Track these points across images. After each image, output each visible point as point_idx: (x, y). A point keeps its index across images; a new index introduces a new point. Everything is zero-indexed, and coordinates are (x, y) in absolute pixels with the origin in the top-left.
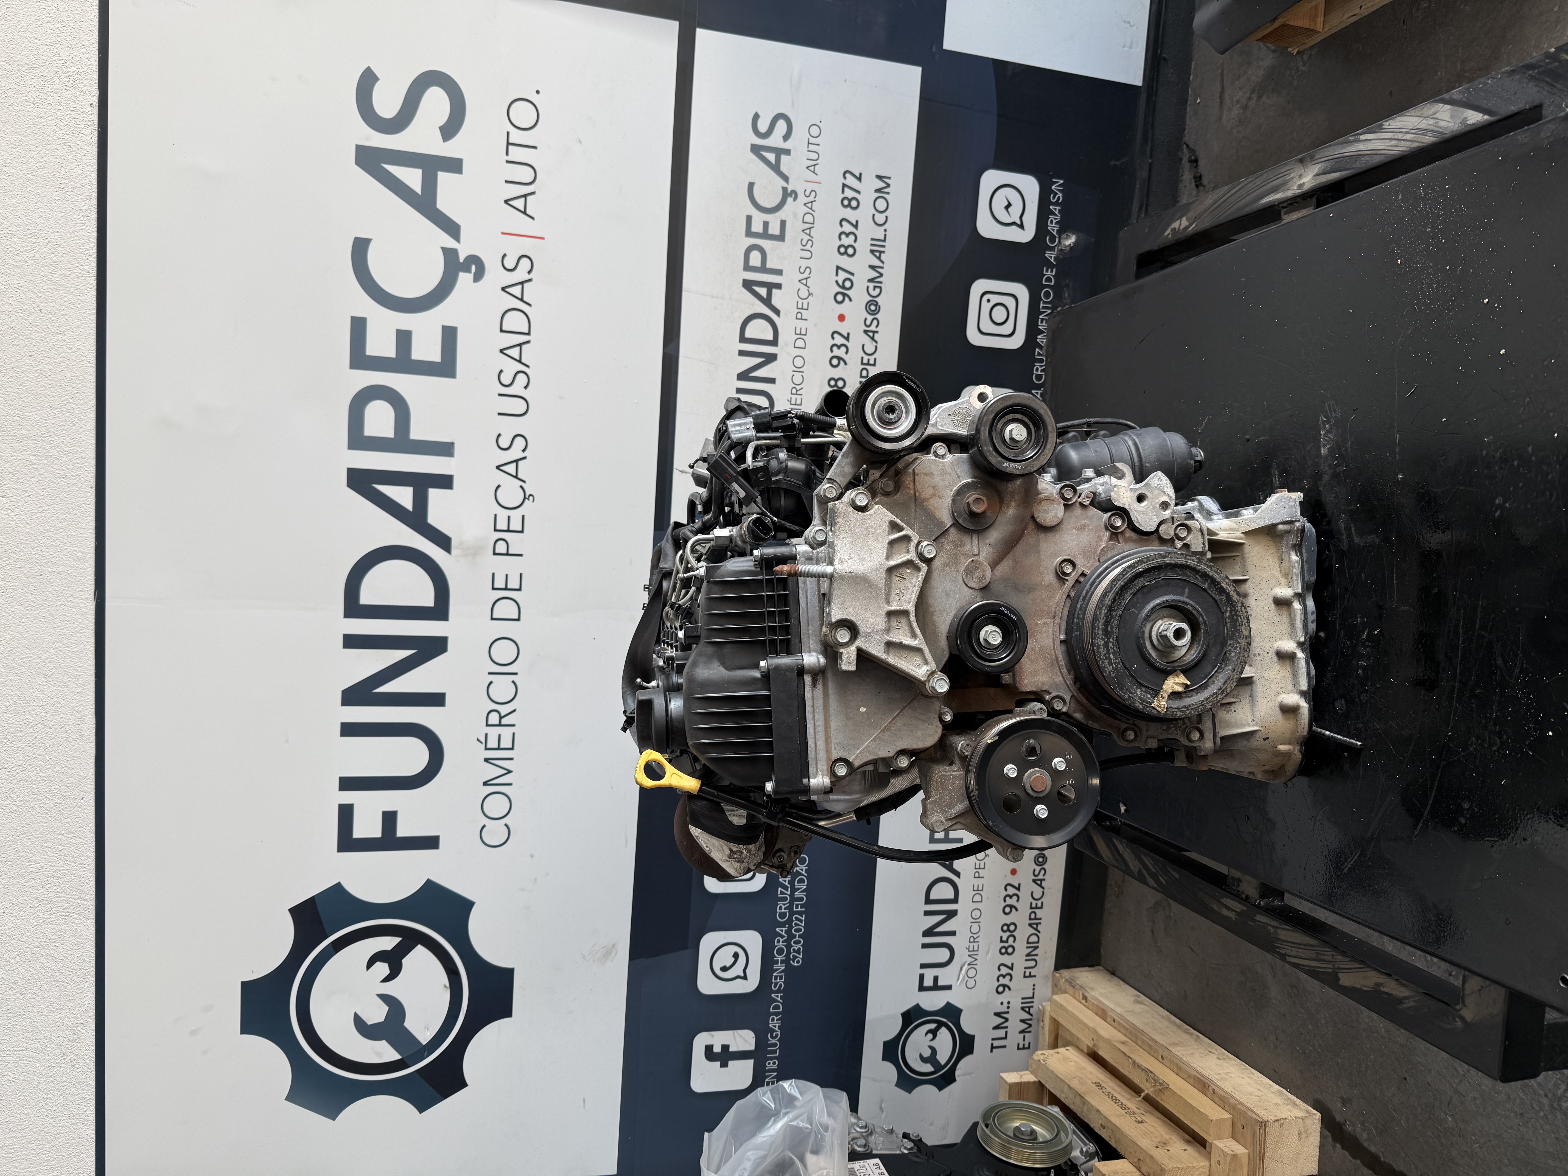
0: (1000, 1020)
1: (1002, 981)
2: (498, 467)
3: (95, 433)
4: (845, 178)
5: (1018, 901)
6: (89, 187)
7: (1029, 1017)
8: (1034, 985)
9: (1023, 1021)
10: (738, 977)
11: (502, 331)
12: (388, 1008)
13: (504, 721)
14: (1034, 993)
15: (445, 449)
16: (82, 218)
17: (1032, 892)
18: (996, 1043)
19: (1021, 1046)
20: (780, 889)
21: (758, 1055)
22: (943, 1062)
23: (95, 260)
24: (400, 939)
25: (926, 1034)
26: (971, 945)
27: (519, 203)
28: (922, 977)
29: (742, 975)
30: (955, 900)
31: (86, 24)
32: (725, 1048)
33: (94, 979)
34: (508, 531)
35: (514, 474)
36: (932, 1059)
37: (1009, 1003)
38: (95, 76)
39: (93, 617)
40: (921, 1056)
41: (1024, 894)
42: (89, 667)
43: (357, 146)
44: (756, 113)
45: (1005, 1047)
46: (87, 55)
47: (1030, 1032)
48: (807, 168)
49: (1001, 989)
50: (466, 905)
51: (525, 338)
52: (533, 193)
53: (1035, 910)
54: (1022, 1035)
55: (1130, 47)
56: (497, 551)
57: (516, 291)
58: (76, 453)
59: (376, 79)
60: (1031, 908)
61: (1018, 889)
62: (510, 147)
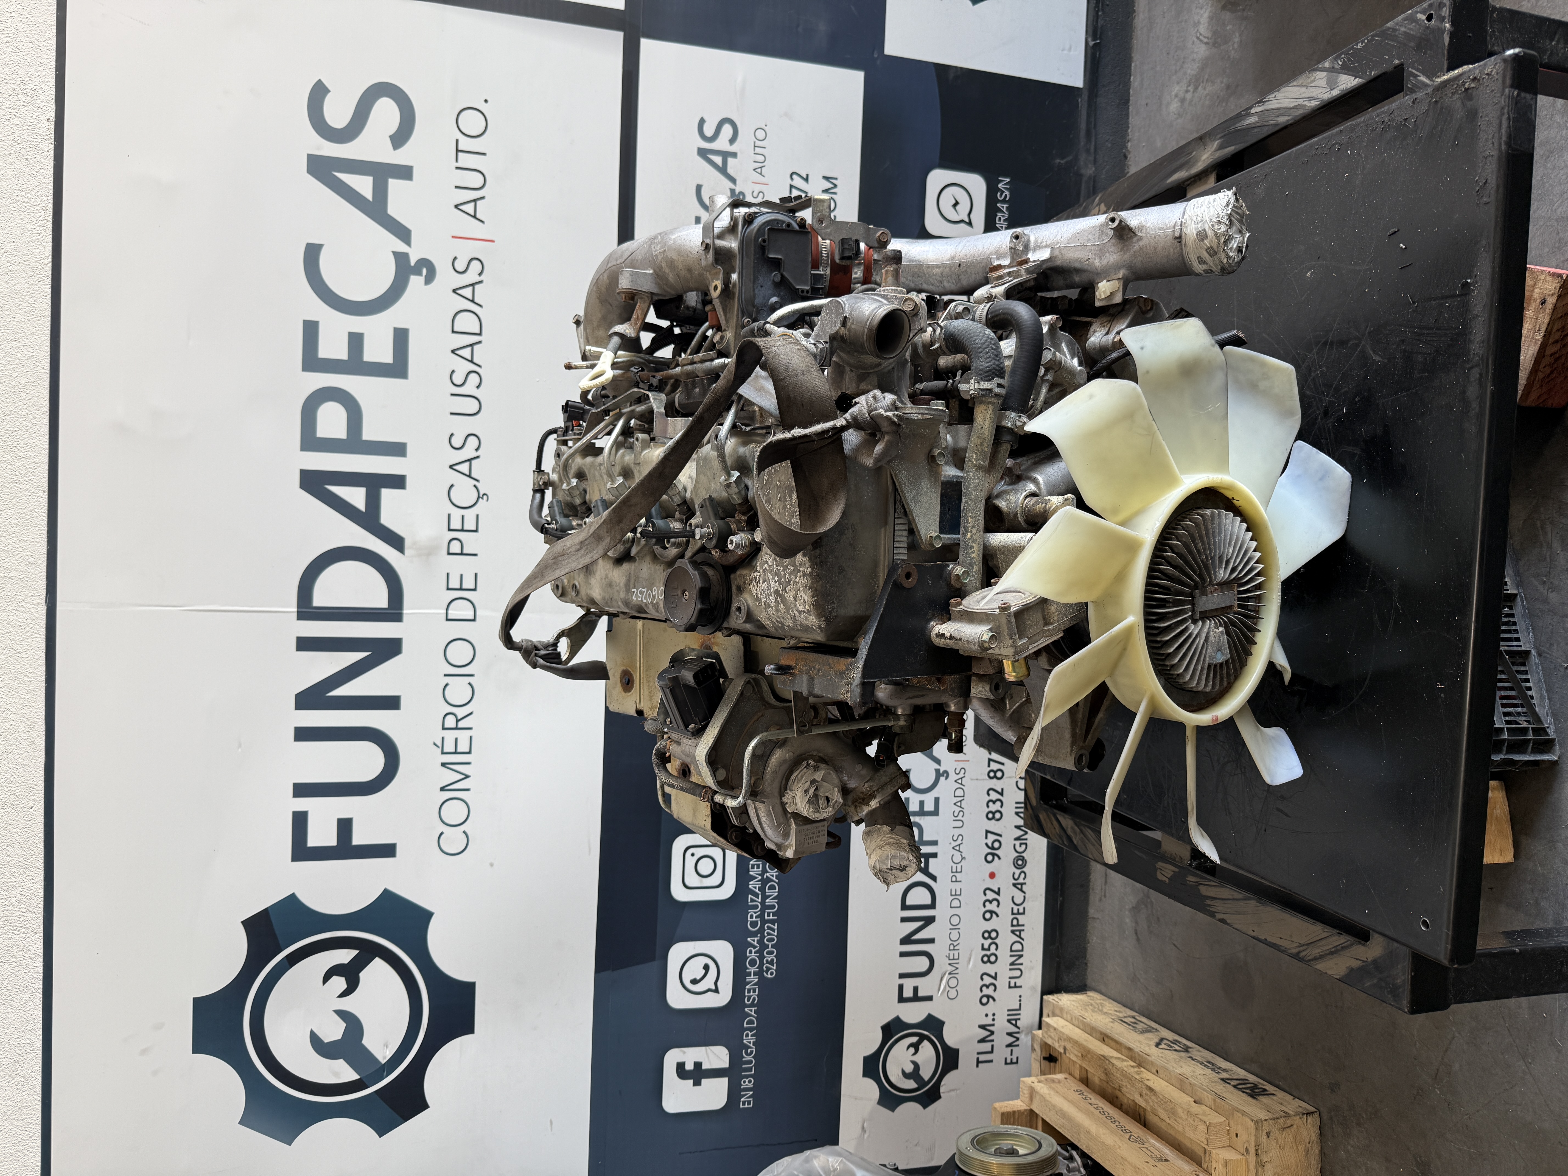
0: (986, 1033)
1: (986, 991)
2: (451, 467)
3: (48, 438)
4: (792, 179)
5: (998, 906)
6: (45, 199)
7: (1016, 1030)
8: (1020, 996)
9: (1010, 1034)
10: (709, 990)
11: (453, 332)
12: (345, 1025)
13: (461, 724)
14: (1020, 1005)
15: (398, 449)
16: (38, 229)
17: (1013, 897)
18: (982, 1058)
19: (1009, 1061)
20: (750, 896)
21: (733, 1072)
22: (926, 1078)
23: (50, 268)
24: (358, 951)
25: (908, 1048)
26: (952, 953)
27: (469, 208)
28: (901, 987)
29: (713, 988)
30: (933, 906)
31: (44, 43)
32: (698, 1065)
33: (41, 996)
34: (462, 530)
35: (468, 473)
36: (915, 1075)
37: (994, 1015)
38: (53, 91)
39: (44, 622)
40: (903, 1072)
41: (1004, 898)
42: (39, 673)
43: (309, 155)
44: (702, 118)
45: (991, 1061)
46: (44, 73)
47: (1018, 1045)
48: (754, 170)
49: (985, 1000)
50: (427, 916)
51: (476, 339)
52: (483, 198)
53: (1018, 916)
54: (1010, 1049)
55: (1070, 49)
56: (451, 551)
57: (467, 292)
58: (29, 458)
59: (328, 91)
60: (1013, 914)
61: (998, 893)
62: (460, 154)
